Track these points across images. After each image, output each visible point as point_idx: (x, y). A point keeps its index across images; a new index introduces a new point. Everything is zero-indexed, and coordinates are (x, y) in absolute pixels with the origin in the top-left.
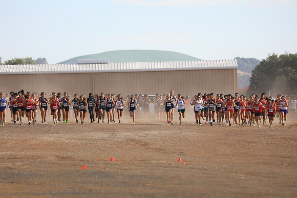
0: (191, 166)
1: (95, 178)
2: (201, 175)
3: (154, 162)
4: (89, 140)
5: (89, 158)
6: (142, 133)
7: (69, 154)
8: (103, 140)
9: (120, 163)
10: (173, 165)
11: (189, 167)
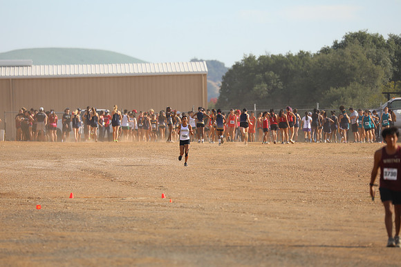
1: (59, 222)
2: (200, 216)
3: (129, 199)
5: (39, 194)
8: (48, 170)
9: (83, 201)
10: (157, 204)
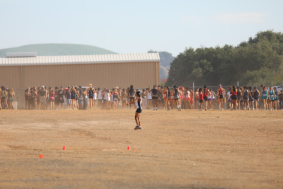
0: (142, 154)
1: (55, 166)
3: (105, 150)
4: (34, 130)
5: (41, 147)
6: (83, 123)
7: (20, 144)
9: (72, 151)
10: (124, 153)
11: (140, 154)
